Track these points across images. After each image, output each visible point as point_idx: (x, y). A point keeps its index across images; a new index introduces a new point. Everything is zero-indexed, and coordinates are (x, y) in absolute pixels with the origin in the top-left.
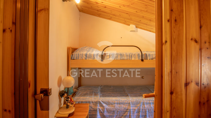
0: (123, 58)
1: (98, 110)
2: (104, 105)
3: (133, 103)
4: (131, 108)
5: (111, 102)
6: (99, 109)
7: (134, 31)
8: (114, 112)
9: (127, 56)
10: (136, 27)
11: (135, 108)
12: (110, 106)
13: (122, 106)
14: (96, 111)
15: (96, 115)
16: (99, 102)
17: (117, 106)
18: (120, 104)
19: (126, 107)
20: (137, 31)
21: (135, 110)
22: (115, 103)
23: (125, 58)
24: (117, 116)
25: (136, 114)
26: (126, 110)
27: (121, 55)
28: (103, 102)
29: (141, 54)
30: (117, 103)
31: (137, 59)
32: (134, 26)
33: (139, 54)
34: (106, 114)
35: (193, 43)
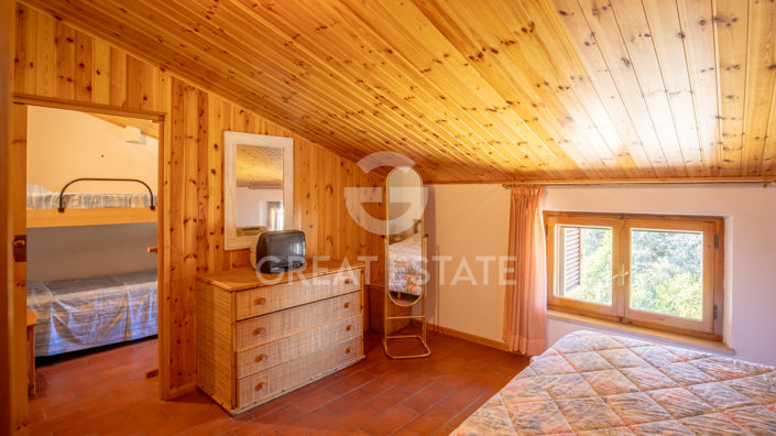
0: (112, 204)
1: (52, 320)
2: (67, 307)
3: (134, 295)
4: (130, 304)
5: (84, 299)
6: (54, 317)
7: (137, 142)
8: (91, 318)
9: (120, 200)
10: (142, 133)
11: (138, 303)
12: (83, 306)
13: (111, 302)
14: (47, 323)
15: (47, 332)
16: (55, 303)
17: (99, 306)
18: (104, 299)
19: (119, 303)
20: (144, 143)
21: (138, 306)
22: (92, 301)
23: (117, 204)
24: (98, 325)
25: (140, 314)
26: (120, 310)
27: (106, 198)
28: (62, 301)
29: (149, 196)
30: (99, 299)
31: (142, 206)
32: (138, 131)
33: (145, 197)
34: (72, 325)
35: (191, 184)
